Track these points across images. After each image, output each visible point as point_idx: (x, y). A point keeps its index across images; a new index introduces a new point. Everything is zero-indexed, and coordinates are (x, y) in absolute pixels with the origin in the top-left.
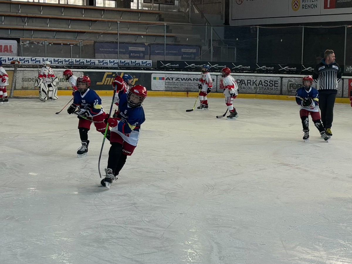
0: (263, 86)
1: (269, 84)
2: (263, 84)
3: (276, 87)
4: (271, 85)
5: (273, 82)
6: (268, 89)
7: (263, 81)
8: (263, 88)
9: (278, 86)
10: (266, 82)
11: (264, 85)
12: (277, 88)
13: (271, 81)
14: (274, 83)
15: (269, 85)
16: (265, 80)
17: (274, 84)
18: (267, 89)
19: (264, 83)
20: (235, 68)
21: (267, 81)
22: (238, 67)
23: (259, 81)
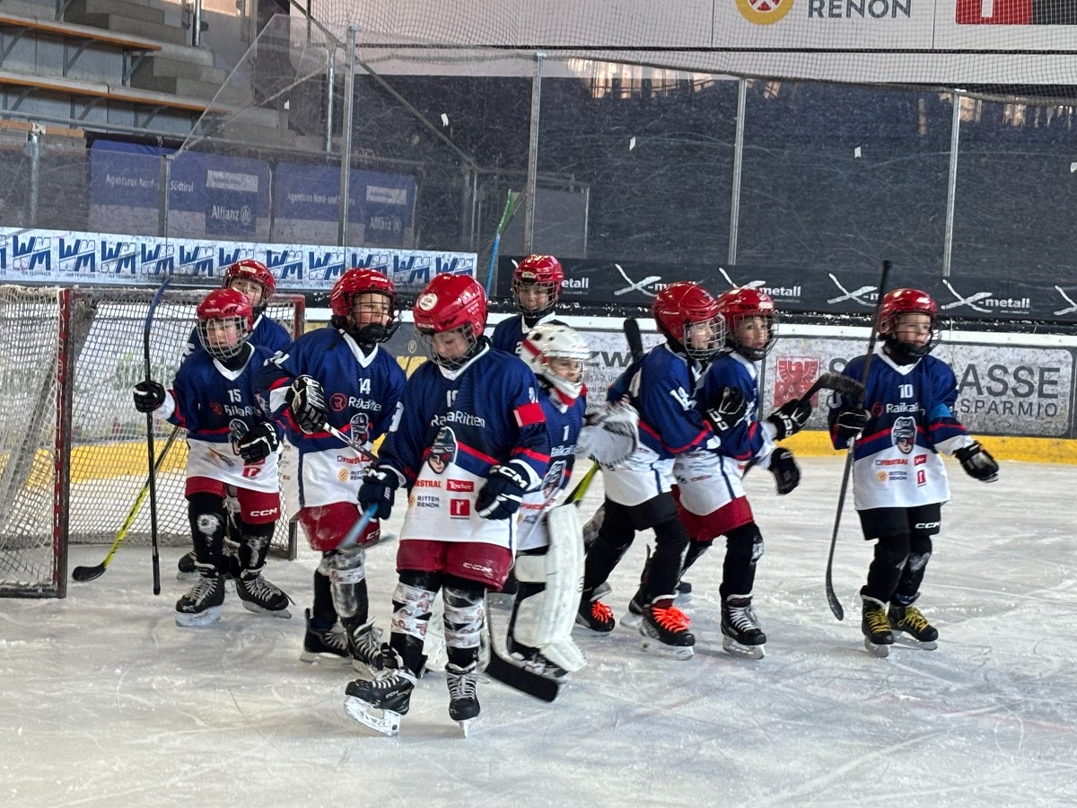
0: (980, 392)
1: (1012, 382)
2: (984, 382)
3: (1045, 402)
4: (1024, 389)
5: (1031, 372)
6: (1008, 407)
7: (982, 370)
8: (980, 404)
9: (1055, 396)
10: (997, 372)
11: (989, 389)
12: (1049, 405)
13: (1022, 368)
14: (1037, 378)
15: (1014, 390)
16: (991, 364)
17: (1036, 386)
18: (1001, 408)
19: (988, 379)
20: (839, 300)
21: (1005, 370)
22: (855, 295)
23: (965, 368)
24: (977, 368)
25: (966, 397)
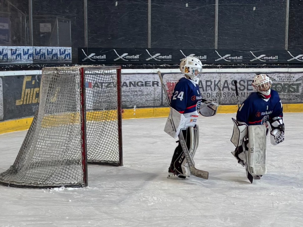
0: (229, 90)
2: (230, 86)
4: (242, 88)
8: (229, 94)
13: (242, 81)
15: (239, 89)
16: (232, 80)
17: (246, 86)
23: (224, 81)
24: (228, 81)
25: (225, 92)
